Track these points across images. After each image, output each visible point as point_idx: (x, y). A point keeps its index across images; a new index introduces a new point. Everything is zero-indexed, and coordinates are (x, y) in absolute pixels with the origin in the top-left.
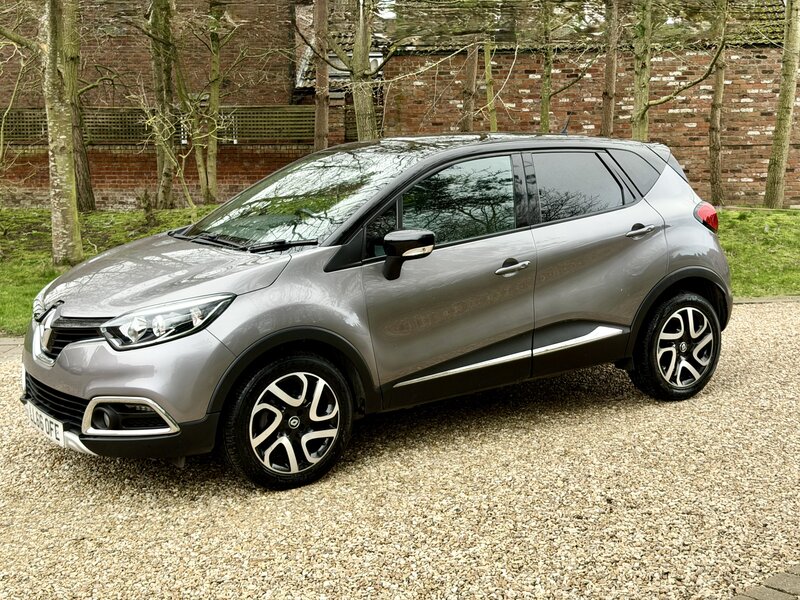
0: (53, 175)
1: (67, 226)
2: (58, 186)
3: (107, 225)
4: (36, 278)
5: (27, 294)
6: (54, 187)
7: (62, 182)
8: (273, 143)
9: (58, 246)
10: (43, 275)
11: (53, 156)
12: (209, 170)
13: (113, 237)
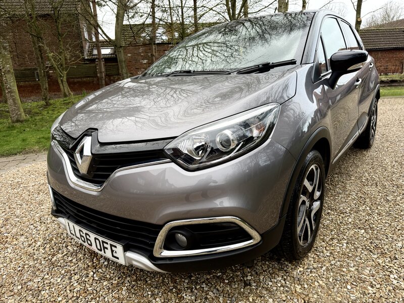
0: (6, 83)
1: (16, 105)
2: (9, 88)
3: (29, 107)
4: (5, 129)
5: (4, 136)
6: (7, 89)
7: (10, 86)
8: (81, 78)
9: (13, 114)
10: (9, 127)
11: (4, 75)
12: (64, 85)
13: (33, 111)
